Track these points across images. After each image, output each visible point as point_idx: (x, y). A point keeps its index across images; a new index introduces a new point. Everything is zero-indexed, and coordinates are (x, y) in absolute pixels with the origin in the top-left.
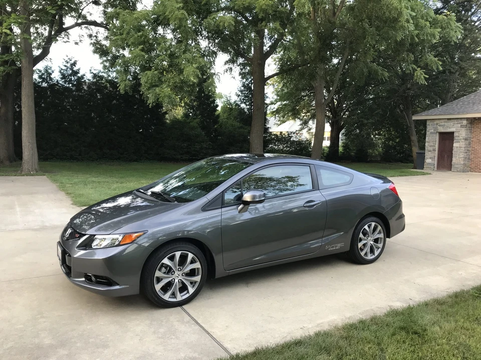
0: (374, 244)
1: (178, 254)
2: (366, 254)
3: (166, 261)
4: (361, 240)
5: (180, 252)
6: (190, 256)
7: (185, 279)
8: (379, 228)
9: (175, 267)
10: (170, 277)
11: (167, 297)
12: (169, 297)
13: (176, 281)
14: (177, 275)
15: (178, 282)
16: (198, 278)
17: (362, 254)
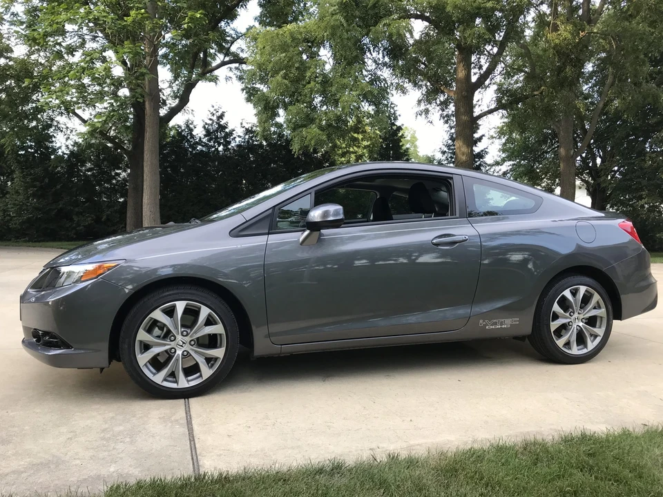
0: (585, 328)
1: (180, 306)
2: (568, 344)
3: (158, 315)
4: (556, 317)
5: (186, 302)
6: (205, 312)
7: (196, 352)
8: (596, 298)
9: (176, 328)
10: (165, 345)
11: (158, 378)
12: (165, 380)
13: (179, 352)
14: (181, 343)
15: (183, 354)
16: (219, 353)
17: (560, 343)
